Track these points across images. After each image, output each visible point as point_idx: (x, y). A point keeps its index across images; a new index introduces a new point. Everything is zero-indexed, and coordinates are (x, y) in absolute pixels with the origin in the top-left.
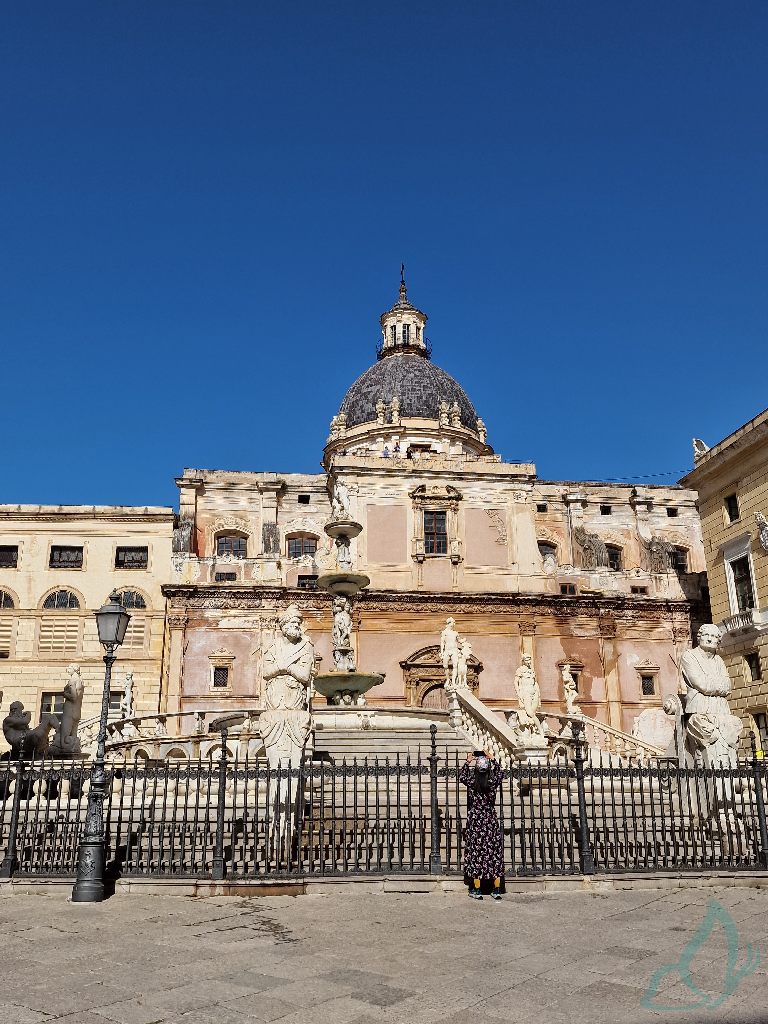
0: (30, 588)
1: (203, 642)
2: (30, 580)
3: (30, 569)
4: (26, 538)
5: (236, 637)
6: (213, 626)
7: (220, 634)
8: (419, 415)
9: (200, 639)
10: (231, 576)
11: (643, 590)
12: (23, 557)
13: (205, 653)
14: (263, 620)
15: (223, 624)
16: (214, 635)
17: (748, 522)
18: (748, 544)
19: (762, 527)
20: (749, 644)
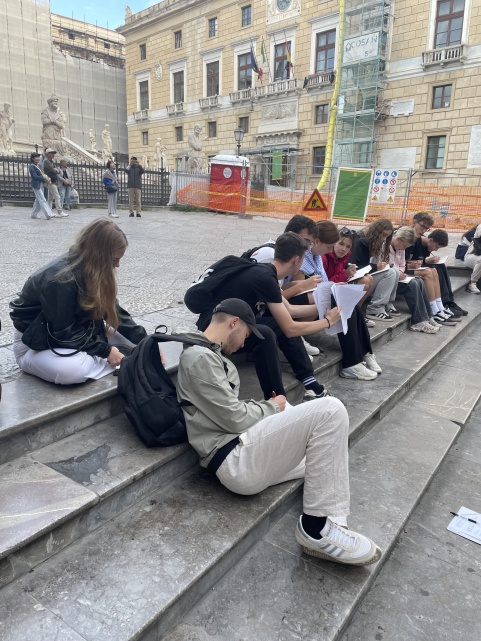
17: (150, 62)
18: (149, 74)
19: (157, 67)
20: (145, 127)
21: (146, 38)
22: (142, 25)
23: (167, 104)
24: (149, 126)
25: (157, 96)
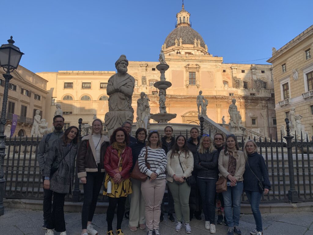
0: (77, 94)
2: (77, 92)
3: (76, 89)
4: (75, 81)
8: (188, 43)
11: (254, 94)
12: (74, 86)
17: (289, 72)
18: (289, 79)
19: (294, 73)
20: (287, 109)
21: (286, 60)
22: (283, 54)
23: (303, 93)
24: (290, 108)
25: (295, 89)
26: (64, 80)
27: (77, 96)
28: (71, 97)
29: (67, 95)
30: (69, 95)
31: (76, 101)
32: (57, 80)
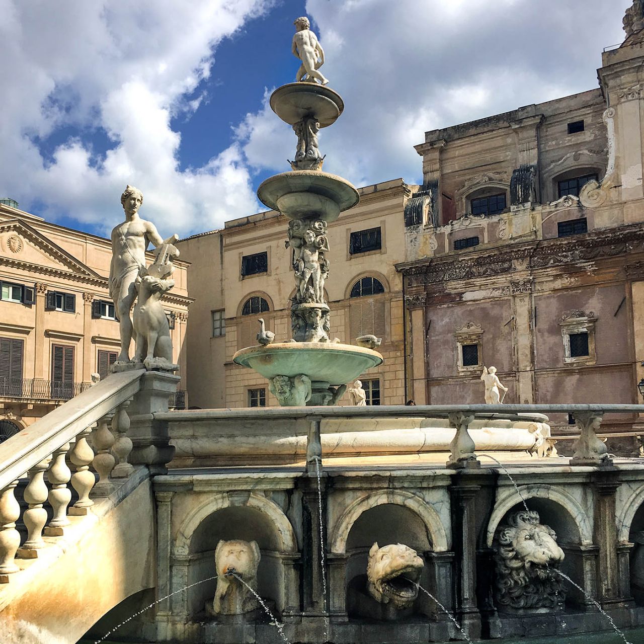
0: (280, 290)
1: (446, 320)
2: (279, 282)
3: (278, 272)
4: (273, 243)
5: (483, 309)
6: (457, 299)
7: (464, 308)
9: (443, 318)
10: (472, 242)
12: (273, 262)
13: (449, 331)
14: (515, 284)
15: (468, 296)
16: (458, 311)
26: (241, 250)
27: (280, 294)
28: (264, 301)
29: (253, 295)
30: (258, 295)
31: (279, 313)
32: (221, 253)
